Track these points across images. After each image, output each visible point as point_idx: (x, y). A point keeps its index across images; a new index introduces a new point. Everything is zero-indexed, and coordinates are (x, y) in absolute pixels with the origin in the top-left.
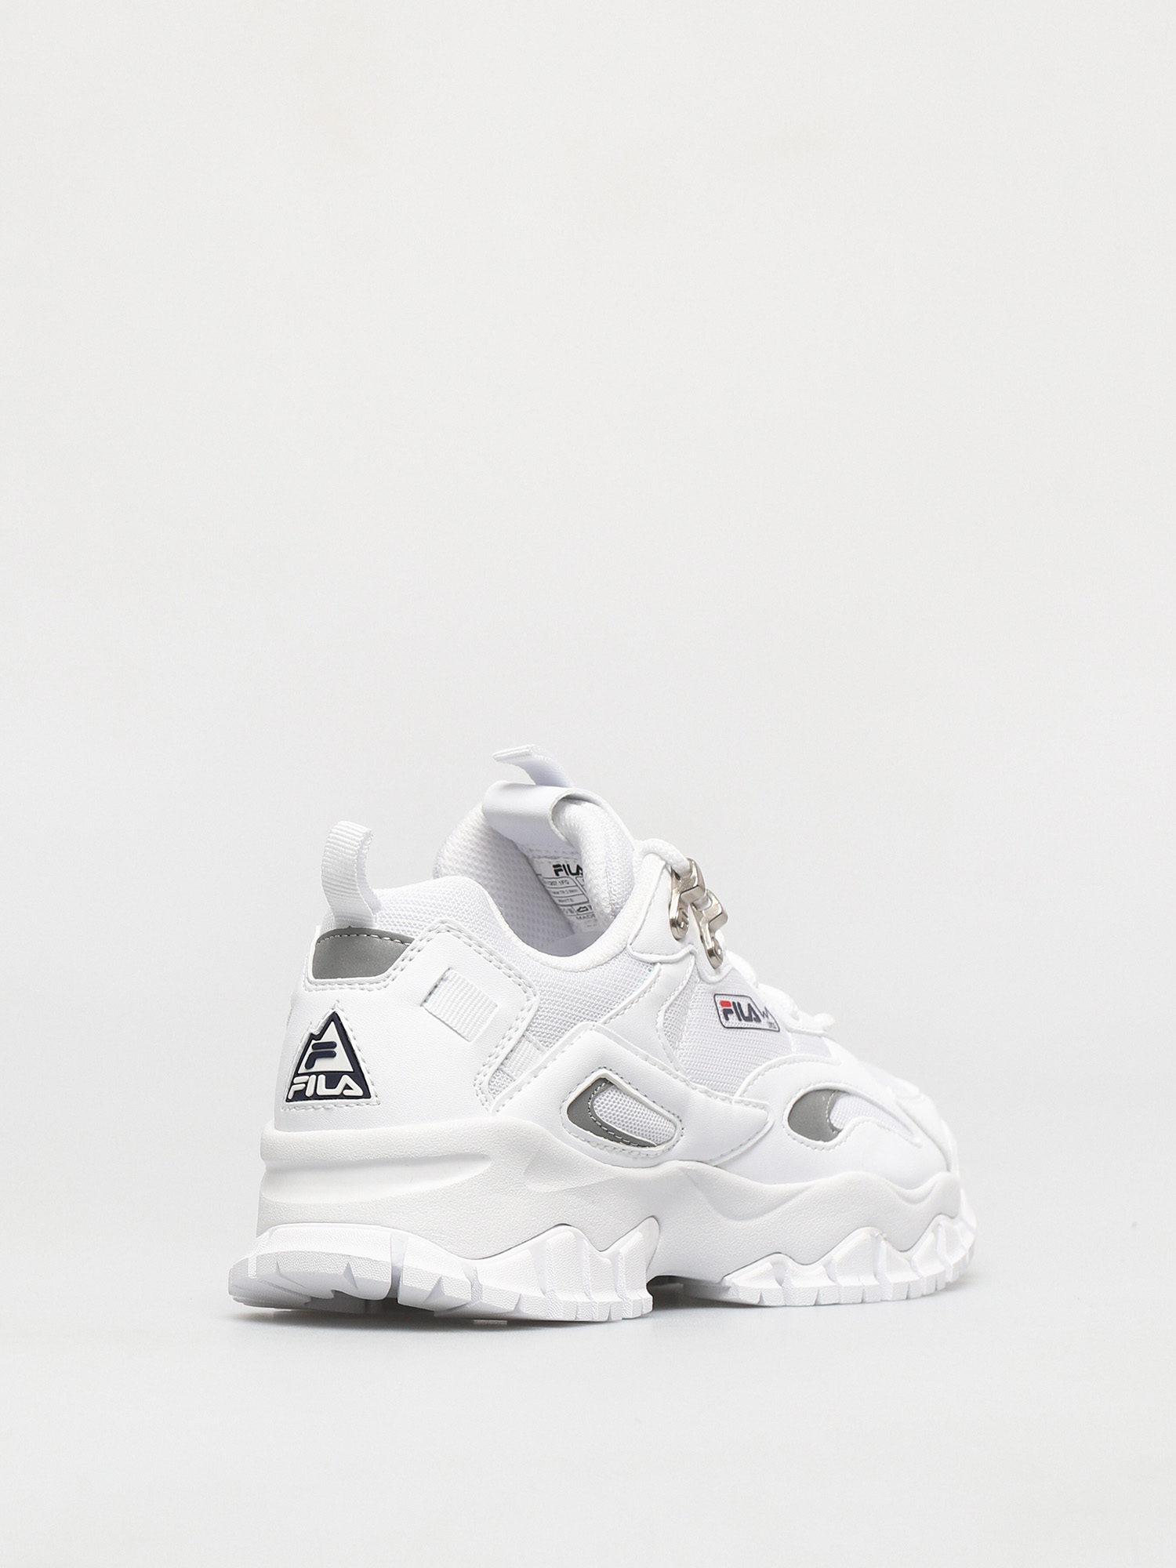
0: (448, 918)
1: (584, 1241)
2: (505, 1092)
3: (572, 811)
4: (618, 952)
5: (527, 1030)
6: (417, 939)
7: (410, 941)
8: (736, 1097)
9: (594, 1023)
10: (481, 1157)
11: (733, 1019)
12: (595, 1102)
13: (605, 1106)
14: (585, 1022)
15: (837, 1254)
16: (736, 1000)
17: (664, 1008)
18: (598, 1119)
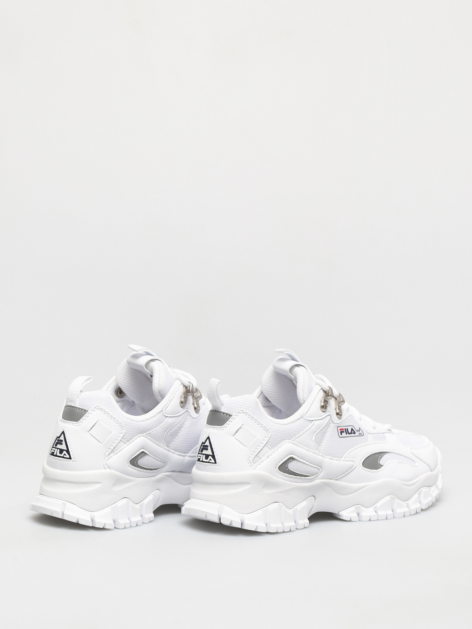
0: (243, 409)
1: (283, 507)
2: (258, 463)
3: (297, 369)
4: (299, 418)
5: (266, 443)
6: (233, 415)
7: (232, 416)
8: (343, 459)
9: (290, 440)
10: (249, 483)
11: (344, 434)
12: (289, 465)
13: (292, 466)
14: (286, 440)
15: (378, 505)
16: (346, 428)
17: (315, 434)
18: (289, 470)
